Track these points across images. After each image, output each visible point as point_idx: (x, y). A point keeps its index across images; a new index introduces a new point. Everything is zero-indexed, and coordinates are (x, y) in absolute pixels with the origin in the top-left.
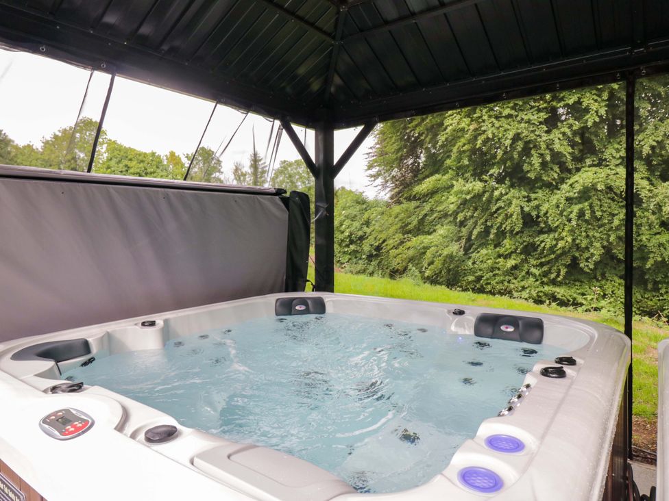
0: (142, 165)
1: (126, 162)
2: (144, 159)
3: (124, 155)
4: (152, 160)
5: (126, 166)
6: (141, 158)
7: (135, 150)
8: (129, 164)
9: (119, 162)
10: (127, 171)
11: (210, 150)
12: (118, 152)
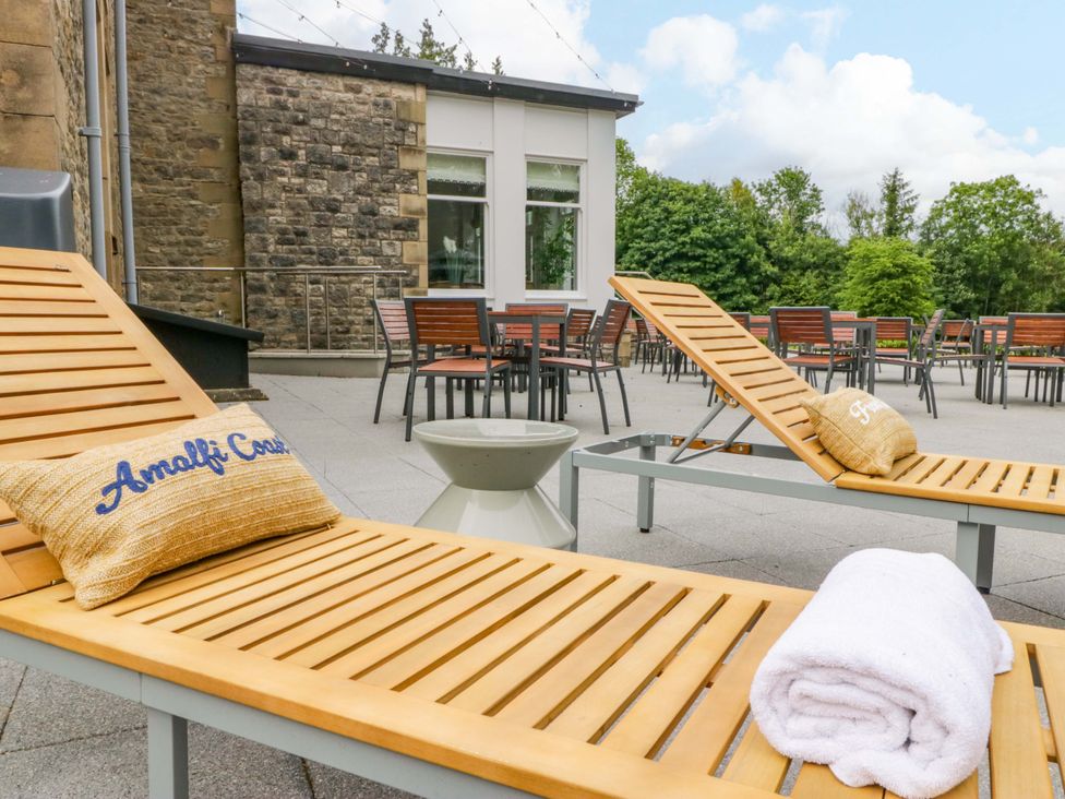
0: (689, 208)
1: (666, 204)
2: (695, 197)
3: (664, 190)
4: (707, 198)
5: (666, 210)
6: (689, 195)
7: (680, 183)
8: (671, 206)
9: (656, 204)
10: (667, 218)
11: (801, 172)
12: (653, 187)
